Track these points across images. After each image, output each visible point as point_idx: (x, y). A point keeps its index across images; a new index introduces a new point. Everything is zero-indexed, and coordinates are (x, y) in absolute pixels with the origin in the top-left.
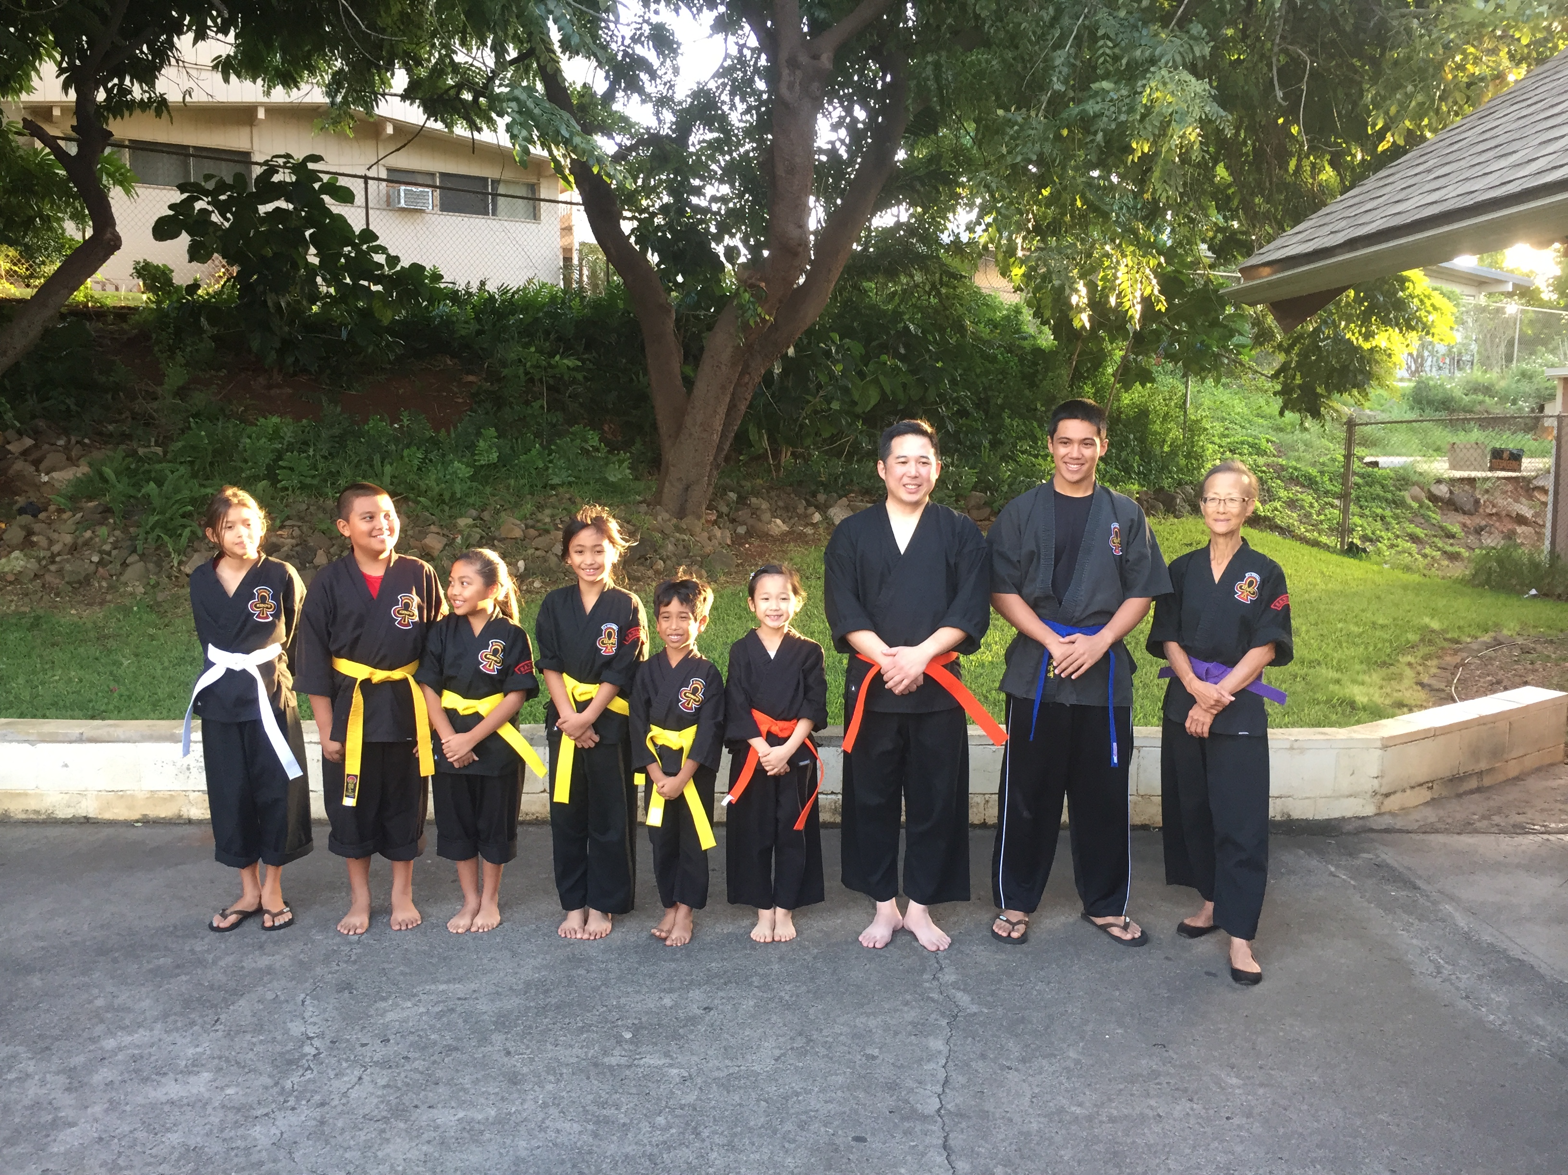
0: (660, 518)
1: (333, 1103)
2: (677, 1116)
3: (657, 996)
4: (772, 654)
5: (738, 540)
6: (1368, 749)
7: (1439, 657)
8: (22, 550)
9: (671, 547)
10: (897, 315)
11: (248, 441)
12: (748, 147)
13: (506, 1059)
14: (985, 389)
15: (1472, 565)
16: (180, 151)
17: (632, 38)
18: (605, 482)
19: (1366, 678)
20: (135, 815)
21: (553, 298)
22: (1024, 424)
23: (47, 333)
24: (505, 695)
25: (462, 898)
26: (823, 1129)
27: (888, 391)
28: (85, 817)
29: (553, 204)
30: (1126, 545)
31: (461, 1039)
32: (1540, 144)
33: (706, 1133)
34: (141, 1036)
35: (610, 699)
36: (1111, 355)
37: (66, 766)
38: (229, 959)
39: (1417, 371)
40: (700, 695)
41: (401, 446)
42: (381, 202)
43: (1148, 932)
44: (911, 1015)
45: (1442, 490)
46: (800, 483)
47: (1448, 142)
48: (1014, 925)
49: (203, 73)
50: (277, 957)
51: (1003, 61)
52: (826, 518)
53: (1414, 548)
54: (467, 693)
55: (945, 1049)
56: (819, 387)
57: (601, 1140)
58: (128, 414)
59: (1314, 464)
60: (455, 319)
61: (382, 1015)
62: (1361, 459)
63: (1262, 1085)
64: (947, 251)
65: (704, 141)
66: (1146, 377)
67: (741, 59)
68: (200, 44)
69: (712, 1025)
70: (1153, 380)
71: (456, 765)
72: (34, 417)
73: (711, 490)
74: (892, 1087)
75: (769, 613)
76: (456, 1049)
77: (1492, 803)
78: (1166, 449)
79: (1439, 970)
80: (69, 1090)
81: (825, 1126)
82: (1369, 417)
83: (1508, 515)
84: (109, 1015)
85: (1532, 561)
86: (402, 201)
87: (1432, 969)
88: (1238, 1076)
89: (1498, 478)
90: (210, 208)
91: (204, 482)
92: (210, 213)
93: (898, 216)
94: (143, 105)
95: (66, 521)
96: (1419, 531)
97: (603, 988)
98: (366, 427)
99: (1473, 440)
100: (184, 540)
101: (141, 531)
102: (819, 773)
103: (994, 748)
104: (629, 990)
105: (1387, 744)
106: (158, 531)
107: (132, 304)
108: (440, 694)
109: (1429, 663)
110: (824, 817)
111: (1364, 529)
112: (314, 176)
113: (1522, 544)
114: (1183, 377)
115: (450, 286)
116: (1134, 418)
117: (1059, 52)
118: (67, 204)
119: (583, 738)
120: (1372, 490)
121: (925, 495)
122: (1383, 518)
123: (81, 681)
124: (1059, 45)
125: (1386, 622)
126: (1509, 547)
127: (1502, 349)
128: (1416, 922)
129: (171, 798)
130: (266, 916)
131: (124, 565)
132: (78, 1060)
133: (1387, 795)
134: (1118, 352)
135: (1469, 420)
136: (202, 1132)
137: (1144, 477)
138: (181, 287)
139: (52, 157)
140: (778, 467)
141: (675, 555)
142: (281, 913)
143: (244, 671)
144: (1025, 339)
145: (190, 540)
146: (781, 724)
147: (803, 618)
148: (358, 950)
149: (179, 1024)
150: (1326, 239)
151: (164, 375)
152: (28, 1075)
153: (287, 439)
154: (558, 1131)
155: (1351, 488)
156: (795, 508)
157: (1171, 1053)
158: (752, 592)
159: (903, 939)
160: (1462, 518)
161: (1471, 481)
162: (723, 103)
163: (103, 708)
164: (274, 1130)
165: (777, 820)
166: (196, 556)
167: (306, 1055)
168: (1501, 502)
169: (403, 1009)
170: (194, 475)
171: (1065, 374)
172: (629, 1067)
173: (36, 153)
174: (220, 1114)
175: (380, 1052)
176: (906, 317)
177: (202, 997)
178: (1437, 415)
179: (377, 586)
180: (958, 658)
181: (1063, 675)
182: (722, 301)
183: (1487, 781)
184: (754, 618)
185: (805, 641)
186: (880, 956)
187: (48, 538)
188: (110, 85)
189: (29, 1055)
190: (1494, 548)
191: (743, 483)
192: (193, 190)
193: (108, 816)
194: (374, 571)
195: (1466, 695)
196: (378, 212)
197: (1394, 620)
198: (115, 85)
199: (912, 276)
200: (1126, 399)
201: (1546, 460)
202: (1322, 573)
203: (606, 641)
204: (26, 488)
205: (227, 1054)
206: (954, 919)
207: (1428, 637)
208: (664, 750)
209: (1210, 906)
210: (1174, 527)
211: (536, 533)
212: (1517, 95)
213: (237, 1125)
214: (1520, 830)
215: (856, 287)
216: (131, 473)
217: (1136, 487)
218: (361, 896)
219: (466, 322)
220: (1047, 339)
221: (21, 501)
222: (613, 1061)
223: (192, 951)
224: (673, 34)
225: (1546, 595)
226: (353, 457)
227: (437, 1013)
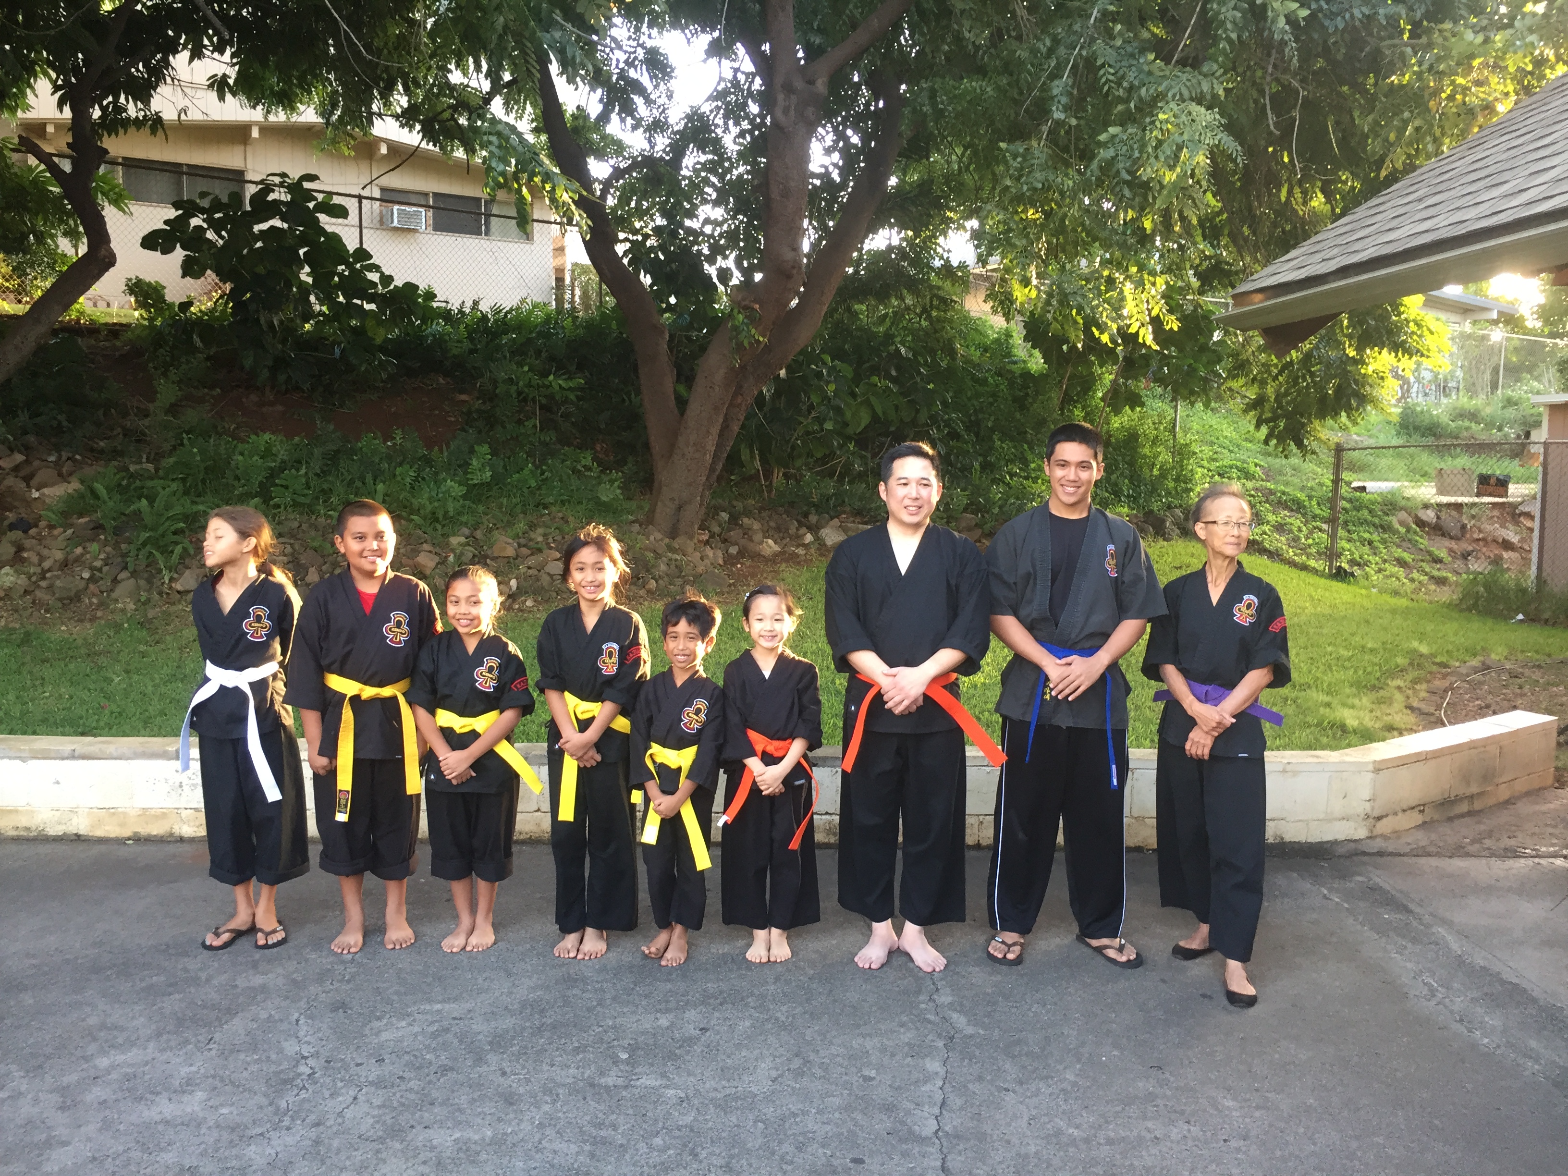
0: (652, 538)
1: (328, 1124)
2: (675, 1138)
3: (652, 1017)
4: (767, 674)
5: (730, 560)
6: (1360, 772)
7: (1428, 682)
8: (11, 566)
9: (663, 567)
10: (889, 337)
11: (240, 458)
12: (741, 169)
13: (501, 1080)
14: (975, 410)
15: (1460, 589)
16: (174, 169)
17: (626, 62)
18: (598, 503)
19: (1356, 702)
20: (126, 833)
21: (548, 319)
22: (1015, 447)
23: (41, 350)
24: (501, 713)
25: (456, 917)
26: (820, 1151)
27: (879, 411)
28: (76, 835)
29: (546, 225)
30: (1121, 567)
31: (455, 1059)
32: (1531, 174)
33: (704, 1154)
34: (134, 1055)
35: (613, 718)
36: (1100, 379)
37: (58, 783)
38: (223, 978)
39: (1403, 397)
40: (703, 716)
41: (394, 464)
42: (375, 221)
43: (1144, 955)
44: (907, 1036)
45: (1429, 516)
46: (792, 504)
47: (1437, 172)
48: (1009, 946)
49: (199, 91)
50: (270, 976)
51: (998, 88)
52: (817, 538)
53: (1401, 572)
54: (463, 712)
55: (942, 1072)
56: (811, 407)
57: (598, 1161)
58: (119, 430)
59: (1303, 489)
60: (447, 338)
61: (378, 1034)
62: (1349, 484)
63: (1258, 1108)
64: (937, 274)
65: (698, 163)
66: (1135, 401)
67: (735, 83)
68: (196, 62)
69: (708, 1046)
70: (1142, 405)
71: (454, 782)
72: (25, 433)
73: (703, 510)
74: (889, 1109)
75: (763, 633)
76: (452, 1069)
77: (1482, 827)
78: (1156, 472)
79: (1433, 992)
80: (62, 1108)
81: (823, 1147)
82: (1356, 442)
83: (1495, 541)
84: (102, 1034)
85: (1518, 584)
86: (396, 221)
87: (1425, 991)
88: (1234, 1099)
89: (1484, 504)
90: (205, 226)
91: (198, 499)
92: (204, 230)
93: (890, 239)
94: (138, 123)
95: (56, 538)
96: (1407, 557)
97: (599, 1008)
98: (360, 444)
99: (1460, 467)
100: (175, 557)
101: (132, 547)
102: (814, 793)
103: (988, 769)
104: (625, 1010)
105: (1379, 768)
106: (148, 548)
107: (124, 321)
108: (433, 714)
109: (1418, 687)
110: (819, 837)
111: (1352, 554)
112: (308, 195)
113: (1508, 569)
114: (1172, 401)
115: (444, 305)
116: (1124, 441)
117: (1056, 82)
118: (61, 221)
119: (585, 757)
120: (1359, 515)
121: (925, 517)
122: (1370, 543)
123: (71, 697)
124: (1056, 75)
125: (1375, 646)
126: (1495, 572)
127: (1488, 376)
128: (1409, 945)
129: (163, 816)
130: (260, 935)
131: (115, 581)
132: (71, 1078)
133: (1379, 818)
134: (1107, 376)
135: (1455, 446)
136: (197, 1152)
137: (1133, 500)
138: (173, 303)
139: (48, 175)
140: (770, 487)
141: (667, 575)
142: (274, 931)
143: (236, 689)
144: (1015, 363)
145: (182, 557)
146: (776, 743)
147: (798, 639)
148: (352, 970)
149: (172, 1043)
150: (1318, 267)
151: (157, 392)
152: (20, 1093)
153: (280, 457)
154: (555, 1152)
155: (1339, 512)
156: (787, 530)
157: (1167, 1075)
158: (746, 612)
159: (898, 961)
160: (1447, 543)
161: (1458, 506)
162: (717, 126)
163: (94, 724)
164: (269, 1150)
165: (772, 840)
166: (187, 573)
167: (300, 1074)
168: (1488, 527)
169: (397, 1028)
170: (186, 493)
171: (1055, 397)
172: (626, 1087)
173: (30, 169)
174: (215, 1134)
175: (374, 1072)
176: (898, 339)
177: (195, 1015)
178: (1424, 441)
179: (371, 602)
180: (957, 679)
181: (1060, 697)
182: (716, 323)
183: (1477, 805)
184: (748, 637)
185: (800, 662)
186: (876, 977)
187: (38, 554)
188: (105, 103)
189: (22, 1074)
190: (1481, 573)
191: (735, 503)
192: (188, 208)
193: (99, 833)
194: (370, 588)
195: (1455, 718)
196: (372, 231)
197: (1383, 643)
198: (110, 103)
199: (903, 299)
200: (1116, 422)
201: (1532, 486)
202: (1311, 596)
203: (607, 660)
204: (16, 504)
205: (221, 1073)
206: (949, 940)
207: (1416, 660)
208: (662, 768)
209: (1205, 928)
210: (1164, 550)
211: (529, 552)
212: (1507, 126)
213: (231, 1144)
214: (1512, 853)
215: (849, 309)
216: (120, 488)
217: (1126, 510)
218: (354, 912)
219: (459, 341)
220: (1037, 362)
221: (11, 516)
222: (610, 1081)
223: (186, 970)
224: (667, 59)
225: (1533, 620)
226: (346, 473)
227: (432, 1033)
